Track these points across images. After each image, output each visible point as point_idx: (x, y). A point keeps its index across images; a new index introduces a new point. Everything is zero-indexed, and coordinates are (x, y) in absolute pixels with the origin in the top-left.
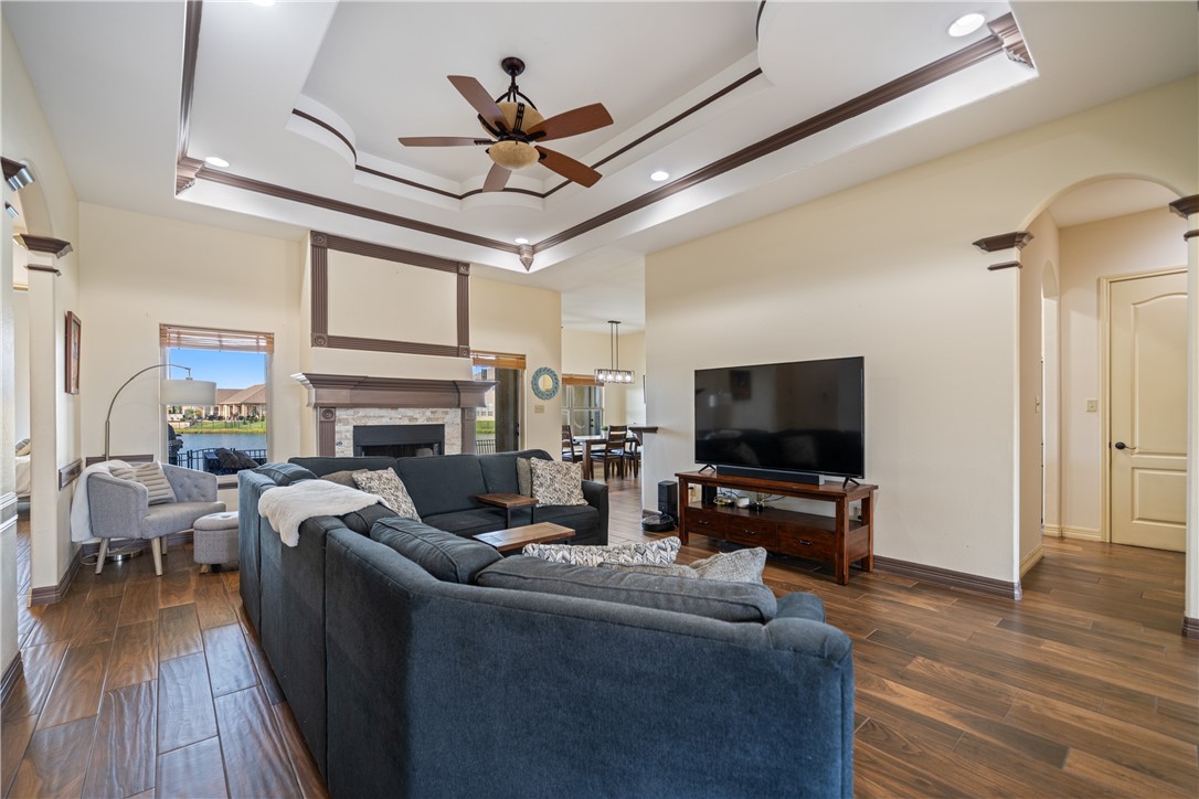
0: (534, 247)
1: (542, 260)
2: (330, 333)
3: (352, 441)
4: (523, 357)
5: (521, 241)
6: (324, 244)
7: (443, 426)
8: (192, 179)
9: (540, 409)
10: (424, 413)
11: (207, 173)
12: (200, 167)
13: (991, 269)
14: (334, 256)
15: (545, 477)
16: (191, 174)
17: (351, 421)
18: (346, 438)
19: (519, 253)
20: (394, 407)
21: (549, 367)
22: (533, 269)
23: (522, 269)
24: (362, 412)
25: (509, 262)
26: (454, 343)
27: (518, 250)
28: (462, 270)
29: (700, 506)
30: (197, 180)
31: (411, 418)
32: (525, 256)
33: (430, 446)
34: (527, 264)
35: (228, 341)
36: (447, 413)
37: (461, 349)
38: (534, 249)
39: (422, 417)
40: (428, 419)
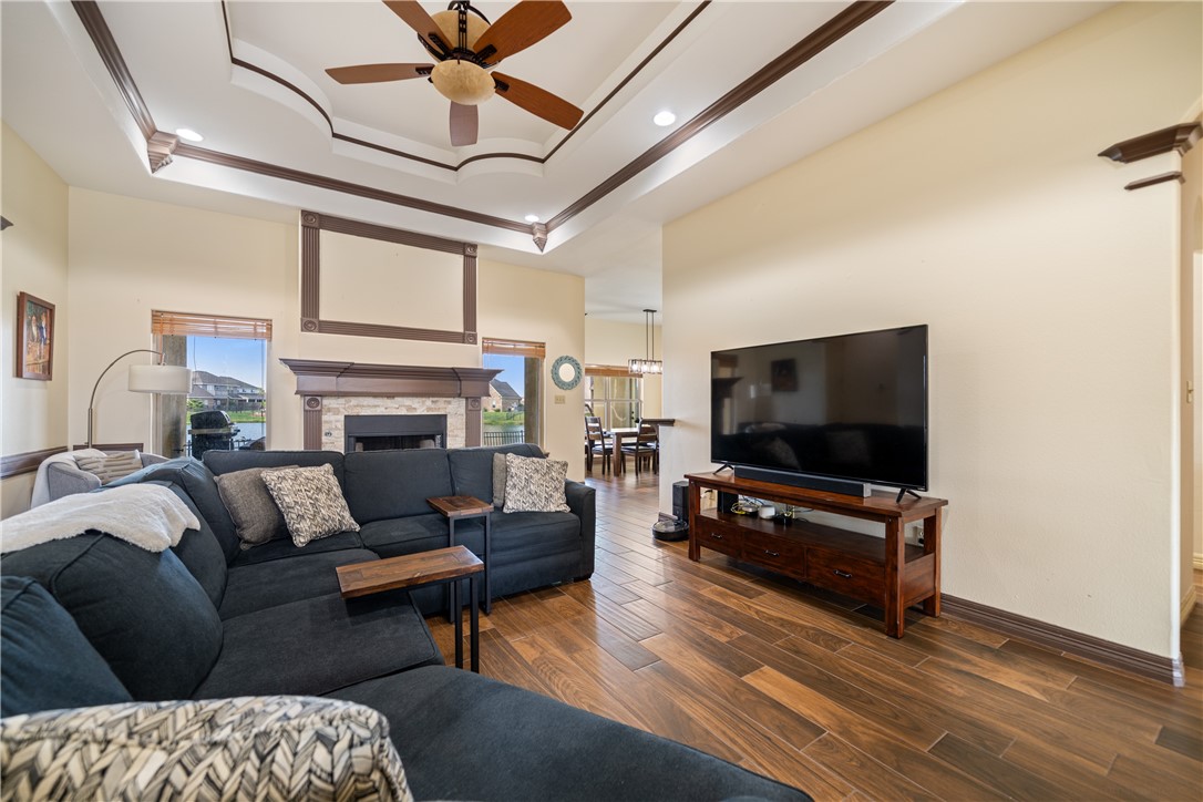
0: (546, 225)
1: (556, 239)
2: (322, 317)
3: (343, 432)
4: (542, 345)
5: (531, 219)
6: (316, 225)
7: (445, 416)
8: (166, 155)
9: (560, 400)
10: (423, 402)
11: (182, 149)
12: (173, 141)
13: (1131, 187)
14: (327, 237)
15: (519, 477)
16: (166, 151)
17: (342, 410)
18: (337, 428)
19: (533, 234)
20: (391, 396)
21: (570, 355)
22: (548, 248)
23: (536, 250)
24: (354, 401)
25: (522, 243)
26: (460, 329)
27: (530, 229)
28: (469, 251)
29: (714, 515)
30: (174, 157)
31: (409, 408)
32: (538, 235)
33: (432, 437)
34: (541, 244)
35: (222, 327)
36: (449, 403)
37: (468, 335)
38: (547, 228)
39: (421, 407)
40: (429, 409)
